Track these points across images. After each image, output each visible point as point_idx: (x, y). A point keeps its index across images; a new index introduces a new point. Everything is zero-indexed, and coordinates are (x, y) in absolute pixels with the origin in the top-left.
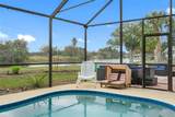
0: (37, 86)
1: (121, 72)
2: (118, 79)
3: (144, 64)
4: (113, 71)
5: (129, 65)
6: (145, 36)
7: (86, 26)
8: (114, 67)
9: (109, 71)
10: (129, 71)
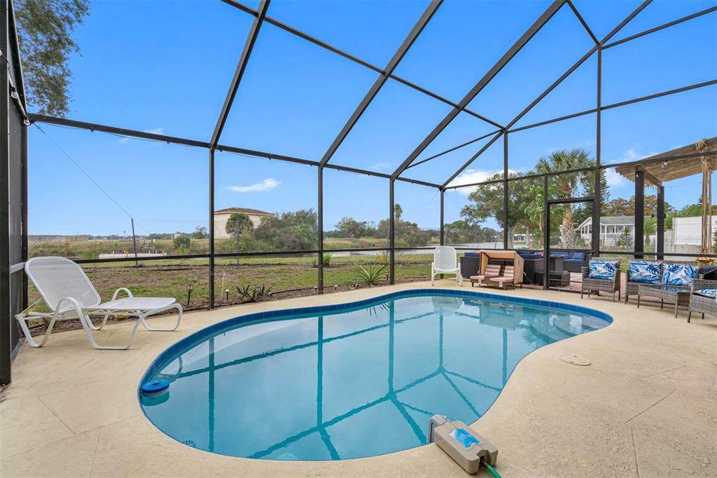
0: (371, 283)
1: (505, 263)
2: (501, 274)
3: (548, 250)
4: (492, 261)
5: (519, 252)
6: (549, 204)
7: (442, 189)
8: (493, 254)
9: (484, 260)
10: (519, 262)
